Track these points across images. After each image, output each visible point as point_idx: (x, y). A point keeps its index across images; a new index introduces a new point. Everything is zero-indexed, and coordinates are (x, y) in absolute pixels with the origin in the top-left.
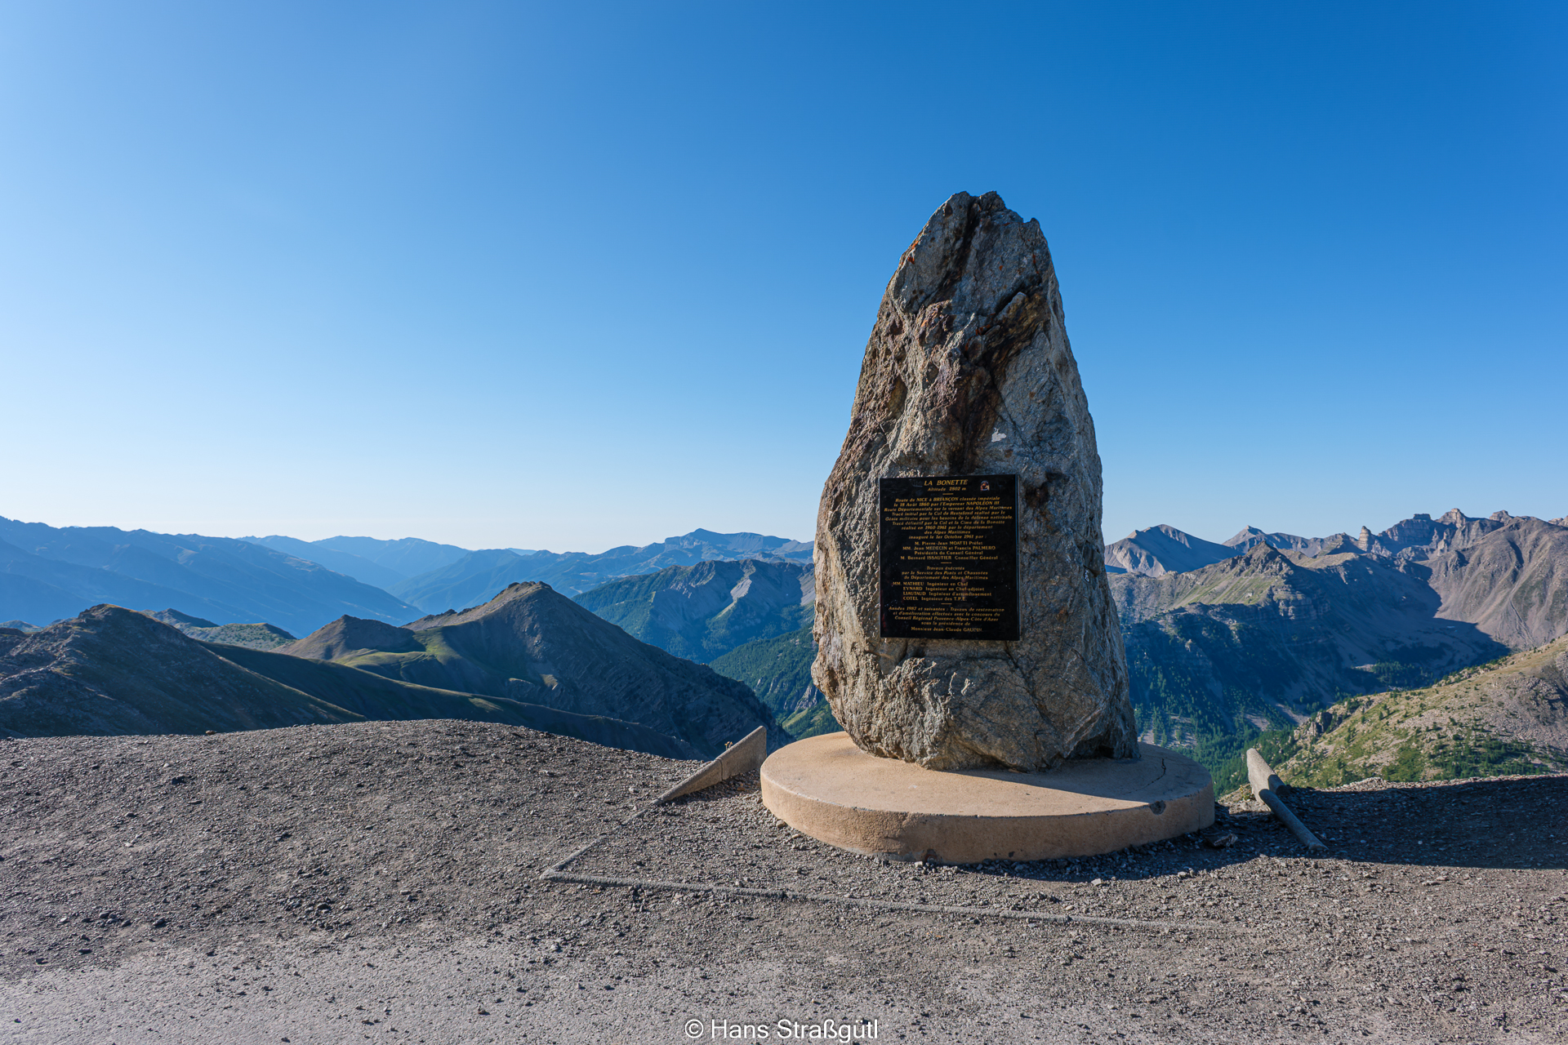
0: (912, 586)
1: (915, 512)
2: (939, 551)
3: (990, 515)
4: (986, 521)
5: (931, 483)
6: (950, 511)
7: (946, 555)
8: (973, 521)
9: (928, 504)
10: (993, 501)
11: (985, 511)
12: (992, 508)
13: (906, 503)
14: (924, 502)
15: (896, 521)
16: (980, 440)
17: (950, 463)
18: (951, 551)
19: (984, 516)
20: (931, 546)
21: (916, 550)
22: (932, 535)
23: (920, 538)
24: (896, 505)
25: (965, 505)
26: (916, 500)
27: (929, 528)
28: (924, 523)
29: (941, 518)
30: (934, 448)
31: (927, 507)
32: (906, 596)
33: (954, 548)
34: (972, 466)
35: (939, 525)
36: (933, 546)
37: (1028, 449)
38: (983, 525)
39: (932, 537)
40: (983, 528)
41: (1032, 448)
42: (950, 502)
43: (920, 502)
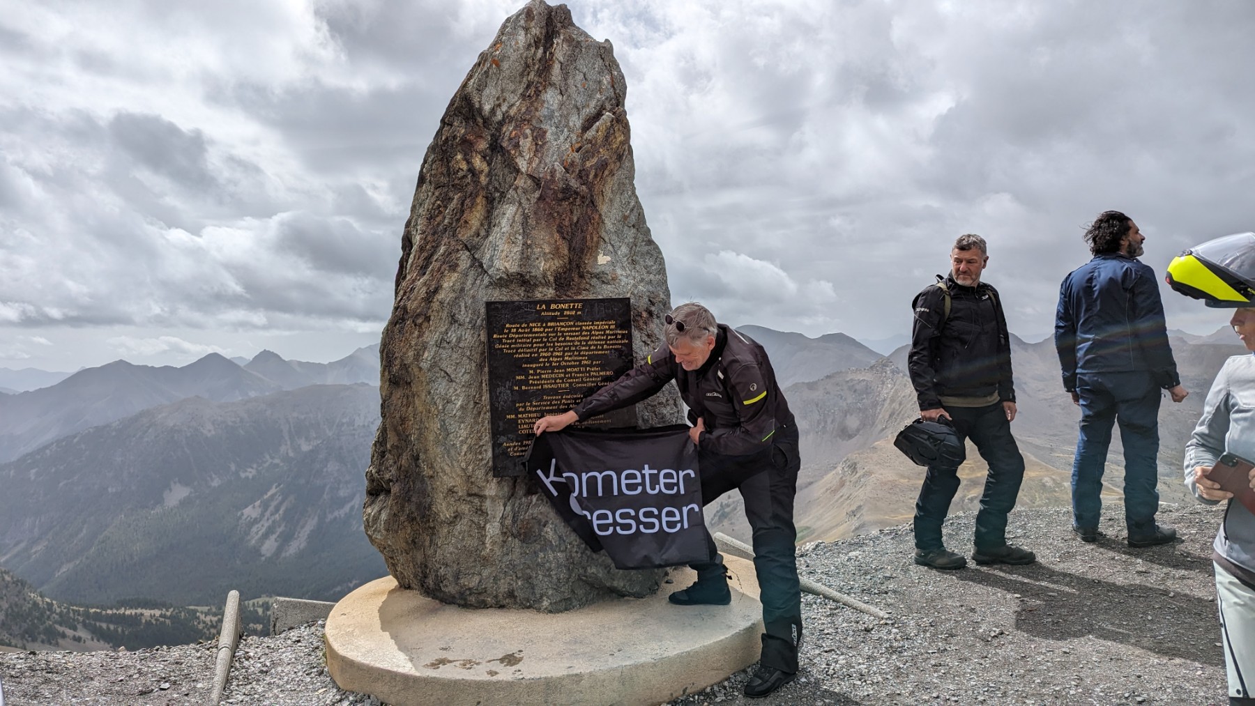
0: (528, 418)
1: (528, 338)
2: (556, 379)
3: (606, 340)
4: (602, 345)
5: (544, 306)
6: (565, 337)
7: (563, 382)
8: (591, 345)
9: (542, 330)
10: (609, 325)
11: (602, 335)
12: (608, 332)
13: (517, 328)
14: (538, 327)
15: (506, 348)
16: (586, 262)
17: (556, 285)
18: (568, 378)
19: (600, 340)
20: (547, 373)
21: (531, 379)
22: (548, 362)
23: (534, 366)
24: (506, 331)
25: (581, 329)
26: (528, 325)
27: (544, 354)
28: (538, 350)
29: (556, 344)
30: (541, 269)
31: (541, 332)
32: (522, 429)
33: (571, 375)
34: (579, 288)
35: (554, 351)
36: (549, 373)
37: (629, 272)
38: (599, 350)
39: (548, 365)
40: (600, 352)
41: (631, 271)
42: (565, 327)
43: (532, 327)
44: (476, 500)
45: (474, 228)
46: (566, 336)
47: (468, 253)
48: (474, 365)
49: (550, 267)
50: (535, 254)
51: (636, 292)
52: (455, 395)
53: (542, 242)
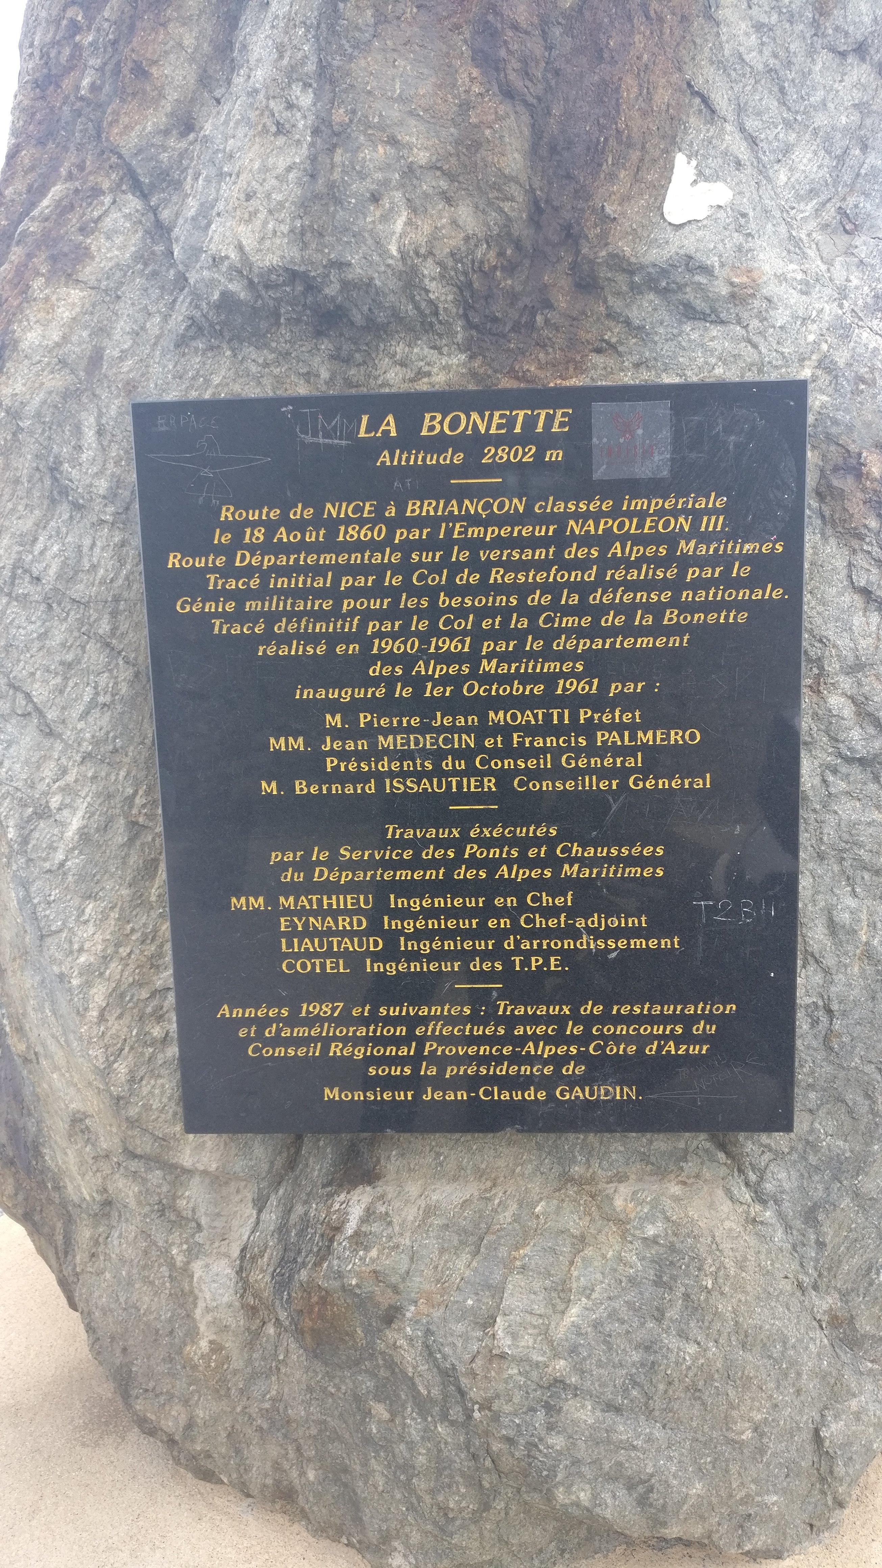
0: (320, 913)
1: (318, 570)
2: (438, 755)
3: (677, 586)
4: (657, 610)
5: (390, 424)
6: (485, 569)
7: (471, 772)
8: (601, 610)
9: (380, 533)
10: (696, 515)
11: (657, 562)
12: (687, 547)
13: (271, 527)
14: (361, 522)
15: (224, 615)
16: (608, 209)
17: (470, 325)
18: (495, 753)
19: (649, 585)
20: (400, 730)
21: (332, 753)
22: (406, 680)
23: (346, 696)
24: (222, 538)
25: (557, 532)
26: (319, 510)
27: (388, 646)
28: (363, 625)
29: (443, 600)
30: (393, 250)
31: (376, 546)
32: (297, 956)
33: (508, 740)
34: (573, 343)
35: (434, 631)
36: (410, 730)
37: (817, 266)
38: (642, 631)
39: (407, 692)
40: (644, 642)
41: (830, 263)
42: (485, 523)
43: (339, 521)
44: (156, 1176)
45: (173, 95)
46: (490, 564)
47: (133, 203)
48: (125, 673)
49: (434, 238)
50: (362, 176)
51: (841, 358)
52: (62, 789)
53: (394, 112)
